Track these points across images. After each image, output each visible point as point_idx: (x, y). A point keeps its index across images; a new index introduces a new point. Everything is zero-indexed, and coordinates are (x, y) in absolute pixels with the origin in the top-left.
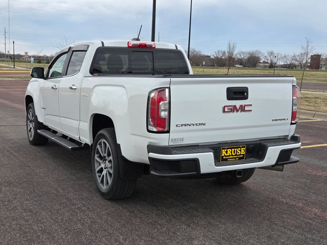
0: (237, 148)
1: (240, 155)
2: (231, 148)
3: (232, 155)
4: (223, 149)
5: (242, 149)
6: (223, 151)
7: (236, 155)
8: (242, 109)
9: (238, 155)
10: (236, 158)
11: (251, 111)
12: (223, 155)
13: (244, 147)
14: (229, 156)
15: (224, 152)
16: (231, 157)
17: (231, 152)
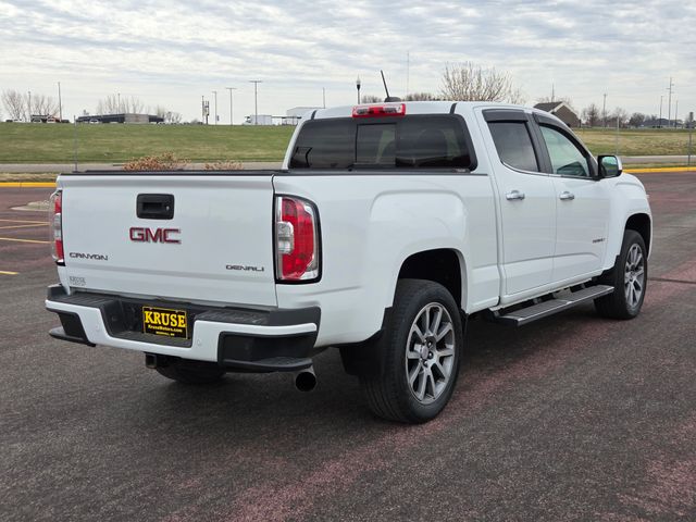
0: (171, 313)
1: (177, 327)
2: (160, 312)
3: (162, 325)
4: (146, 310)
5: (180, 317)
6: (147, 313)
7: (169, 326)
8: (161, 236)
9: (173, 328)
10: (170, 332)
11: (177, 241)
12: (147, 321)
13: (183, 314)
14: (158, 325)
15: (148, 315)
16: (161, 328)
17: (161, 319)
